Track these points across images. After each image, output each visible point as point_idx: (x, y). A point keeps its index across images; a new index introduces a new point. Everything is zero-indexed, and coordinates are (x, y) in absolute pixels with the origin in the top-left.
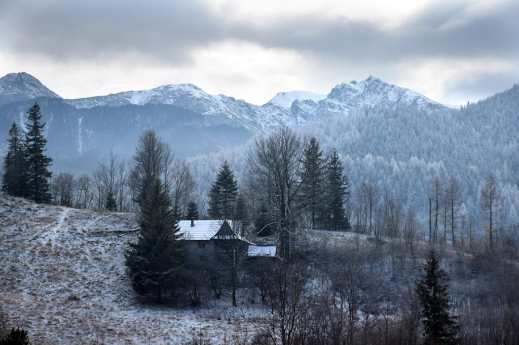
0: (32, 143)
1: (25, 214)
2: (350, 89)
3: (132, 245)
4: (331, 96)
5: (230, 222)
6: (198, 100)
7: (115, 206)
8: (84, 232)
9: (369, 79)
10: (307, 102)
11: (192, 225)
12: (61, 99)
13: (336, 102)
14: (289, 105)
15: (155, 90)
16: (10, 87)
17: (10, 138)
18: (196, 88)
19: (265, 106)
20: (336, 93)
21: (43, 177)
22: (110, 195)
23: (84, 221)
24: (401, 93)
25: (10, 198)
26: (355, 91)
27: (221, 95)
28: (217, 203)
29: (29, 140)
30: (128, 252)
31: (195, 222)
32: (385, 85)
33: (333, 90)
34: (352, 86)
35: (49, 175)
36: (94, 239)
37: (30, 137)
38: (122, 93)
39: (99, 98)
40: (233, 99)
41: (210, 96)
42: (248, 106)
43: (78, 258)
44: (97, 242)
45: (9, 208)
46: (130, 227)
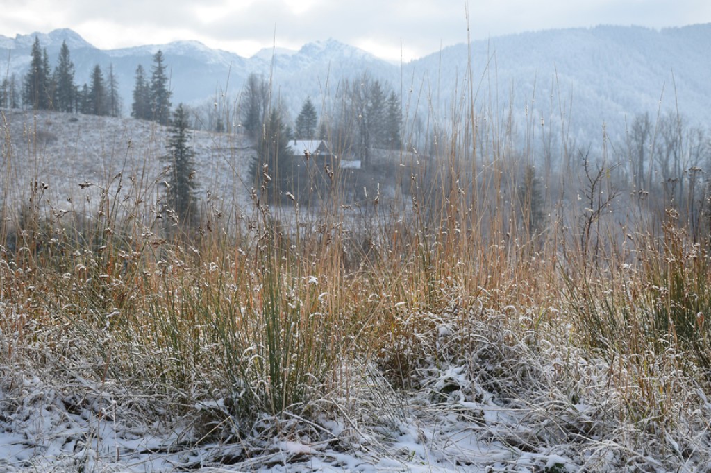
0: (156, 80)
1: (159, 134)
2: (315, 47)
3: (254, 158)
4: (301, 52)
5: (324, 142)
6: (202, 52)
7: (223, 129)
8: (208, 148)
9: (329, 40)
10: (283, 56)
11: (296, 144)
12: (97, 50)
13: (304, 56)
14: (270, 58)
15: (170, 44)
16: (57, 39)
17: (136, 75)
18: (200, 43)
19: (253, 58)
20: (305, 50)
21: (166, 106)
22: (219, 120)
23: (205, 140)
24: (353, 50)
25: (145, 121)
26: (319, 48)
27: (220, 50)
28: (301, 128)
29: (154, 78)
30: (251, 163)
31: (298, 142)
32: (341, 44)
33: (303, 48)
34: (317, 45)
35: (170, 105)
36: (216, 154)
37: (156, 76)
38: (145, 46)
39: (127, 50)
40: (228, 52)
41: (211, 50)
42: (240, 58)
43: (209, 168)
44: (219, 156)
45: (145, 130)
46: (241, 145)
